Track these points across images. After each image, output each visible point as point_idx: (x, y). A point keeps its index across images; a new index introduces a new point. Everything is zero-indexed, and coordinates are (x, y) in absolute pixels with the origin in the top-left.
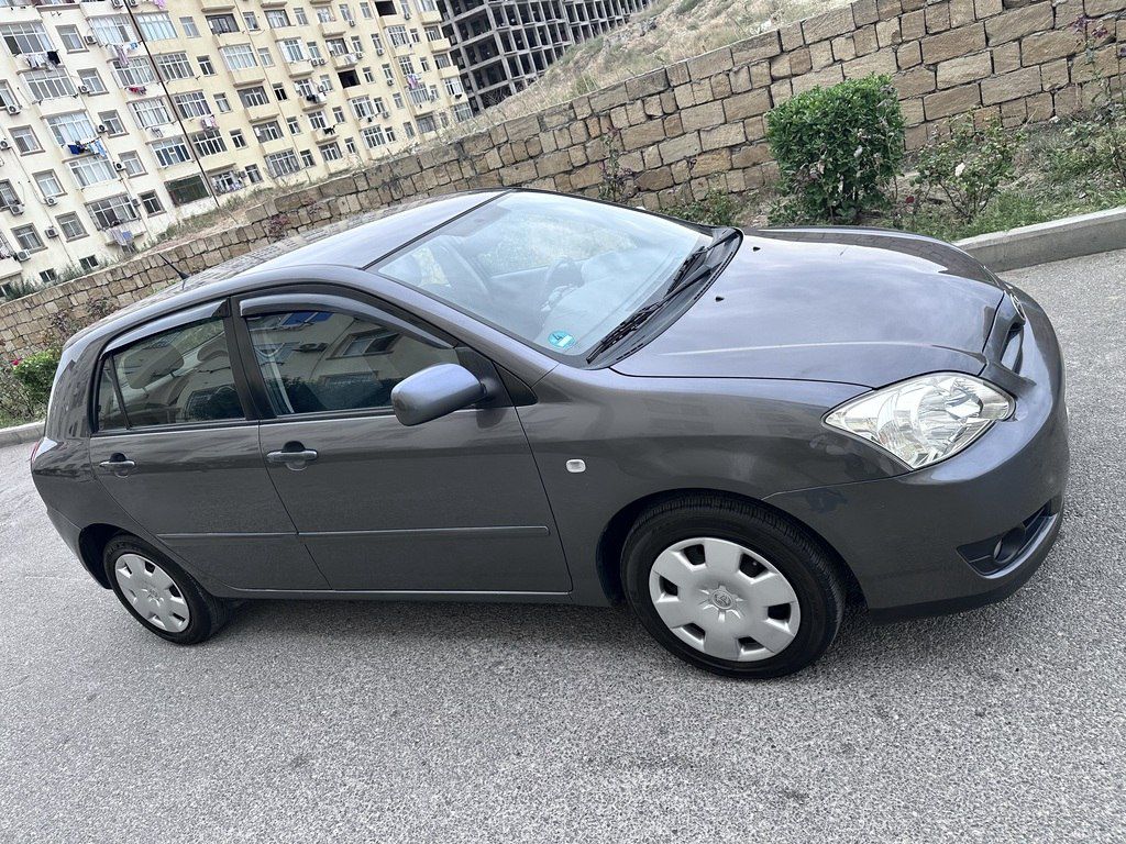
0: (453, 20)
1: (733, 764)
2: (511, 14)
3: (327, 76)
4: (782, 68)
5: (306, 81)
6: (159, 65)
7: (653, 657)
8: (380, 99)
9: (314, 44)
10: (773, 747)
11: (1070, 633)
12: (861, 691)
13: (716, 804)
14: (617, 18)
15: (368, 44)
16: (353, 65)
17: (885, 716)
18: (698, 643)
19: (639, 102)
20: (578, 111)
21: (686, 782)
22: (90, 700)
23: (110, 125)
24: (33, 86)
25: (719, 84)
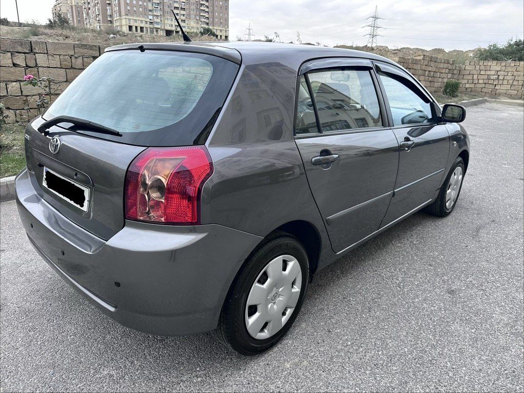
19: (9, 54)
25: (65, 60)
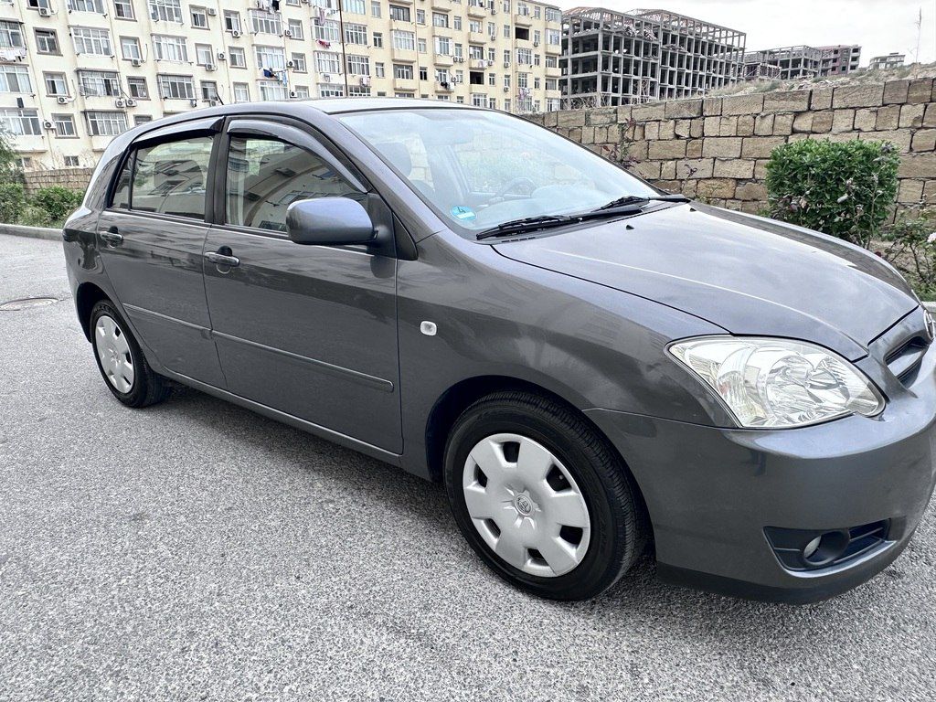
0: (570, 56)
1: (470, 660)
2: (616, 65)
3: (461, 72)
4: (804, 123)
5: (445, 71)
6: (345, 31)
7: (457, 544)
8: (494, 99)
9: (460, 45)
10: (515, 660)
11: (867, 670)
12: (625, 643)
13: (433, 689)
14: (699, 89)
15: (500, 57)
16: (483, 69)
17: (635, 674)
18: (492, 540)
19: (672, 121)
20: (620, 116)
21: (419, 659)
22: (40, 420)
23: (297, 64)
24: (255, 21)
25: (745, 123)
